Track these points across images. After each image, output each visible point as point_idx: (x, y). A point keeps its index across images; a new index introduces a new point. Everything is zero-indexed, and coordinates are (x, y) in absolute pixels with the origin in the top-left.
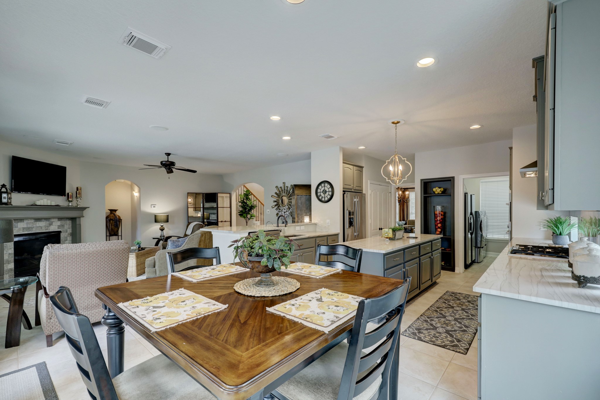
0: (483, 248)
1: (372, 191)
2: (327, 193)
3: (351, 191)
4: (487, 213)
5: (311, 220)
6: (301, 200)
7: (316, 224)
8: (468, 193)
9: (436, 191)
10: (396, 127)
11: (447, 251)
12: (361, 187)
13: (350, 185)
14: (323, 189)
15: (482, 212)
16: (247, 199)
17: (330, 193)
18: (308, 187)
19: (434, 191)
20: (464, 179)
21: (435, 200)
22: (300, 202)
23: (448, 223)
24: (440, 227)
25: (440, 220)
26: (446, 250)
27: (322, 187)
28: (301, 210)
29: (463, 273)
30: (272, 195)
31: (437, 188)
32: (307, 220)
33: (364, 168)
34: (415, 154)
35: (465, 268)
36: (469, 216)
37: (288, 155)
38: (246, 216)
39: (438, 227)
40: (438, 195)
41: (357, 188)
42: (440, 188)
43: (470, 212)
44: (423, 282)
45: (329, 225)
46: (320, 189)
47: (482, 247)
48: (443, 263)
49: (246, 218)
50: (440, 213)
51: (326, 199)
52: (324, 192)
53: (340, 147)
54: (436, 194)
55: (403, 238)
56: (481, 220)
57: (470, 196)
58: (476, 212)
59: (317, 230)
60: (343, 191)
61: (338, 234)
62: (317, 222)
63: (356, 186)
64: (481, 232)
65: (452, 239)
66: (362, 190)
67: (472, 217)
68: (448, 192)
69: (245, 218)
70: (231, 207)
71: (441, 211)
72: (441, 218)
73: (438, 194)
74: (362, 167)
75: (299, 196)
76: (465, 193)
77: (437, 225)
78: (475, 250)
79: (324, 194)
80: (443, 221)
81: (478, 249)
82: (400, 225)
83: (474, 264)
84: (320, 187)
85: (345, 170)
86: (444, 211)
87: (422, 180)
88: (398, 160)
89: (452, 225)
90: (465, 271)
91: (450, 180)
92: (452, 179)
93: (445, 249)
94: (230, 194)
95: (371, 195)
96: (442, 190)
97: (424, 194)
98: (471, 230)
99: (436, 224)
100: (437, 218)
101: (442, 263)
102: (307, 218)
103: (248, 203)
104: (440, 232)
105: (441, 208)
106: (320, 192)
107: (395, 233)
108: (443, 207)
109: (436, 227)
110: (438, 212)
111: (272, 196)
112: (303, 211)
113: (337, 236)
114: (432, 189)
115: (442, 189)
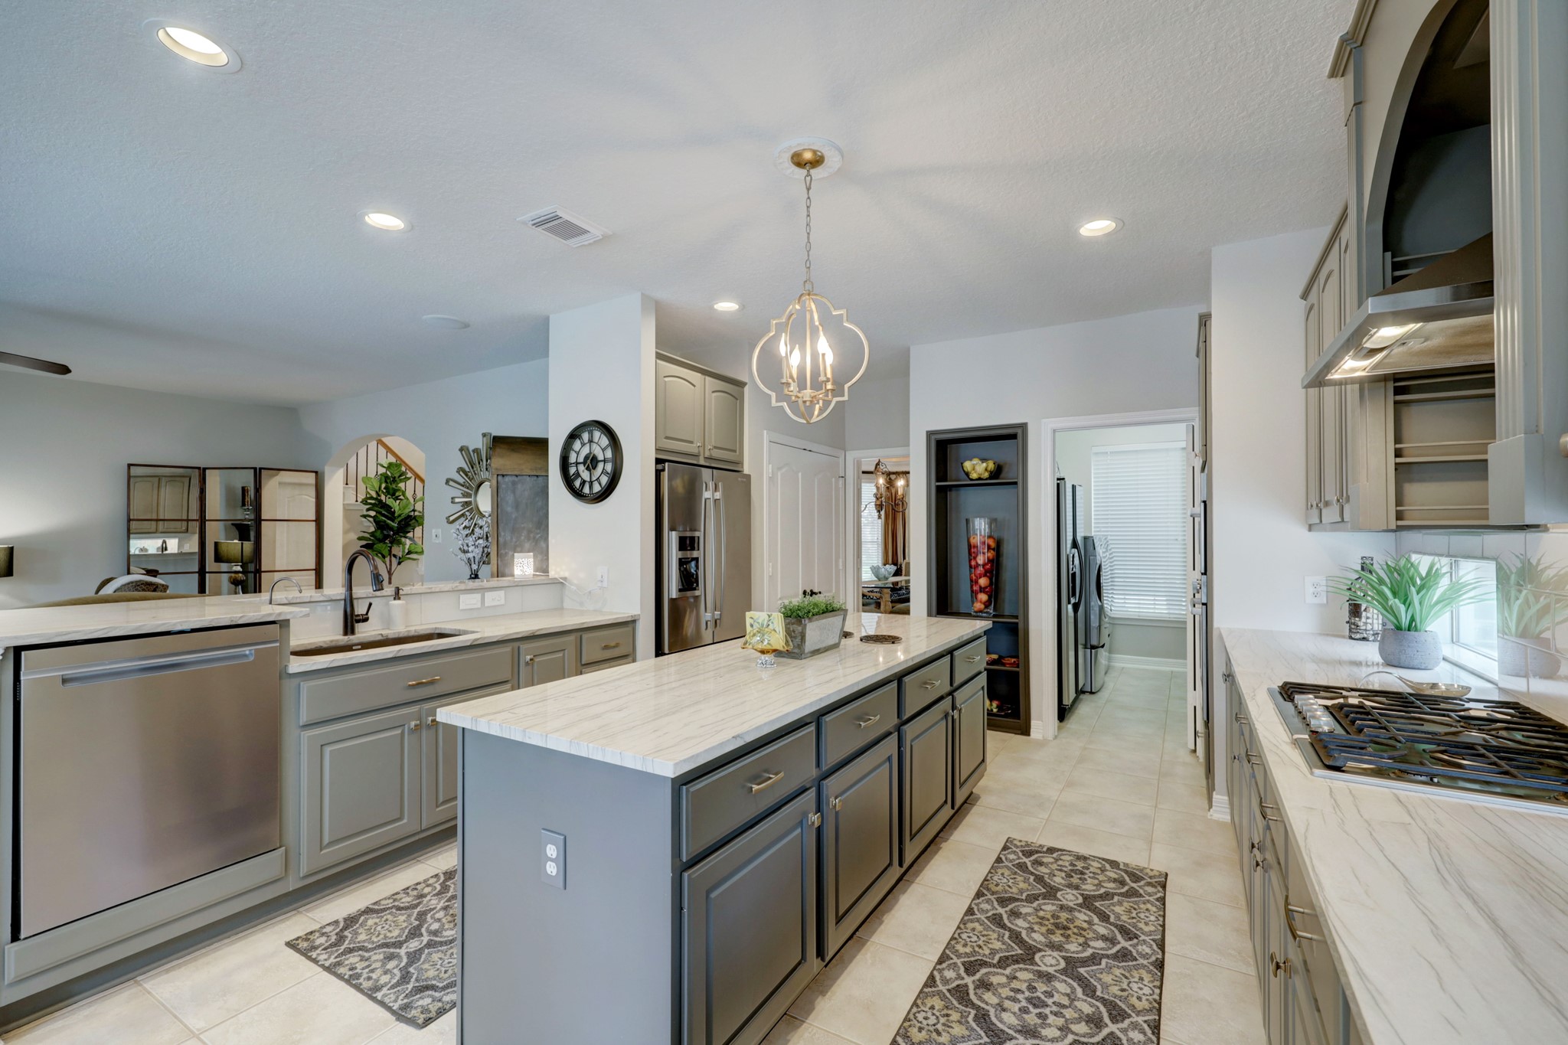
0: (1103, 646)
1: (779, 469)
2: (600, 466)
3: (695, 462)
4: (1110, 542)
5: (543, 568)
6: (514, 492)
7: (560, 583)
8: (1066, 480)
9: (974, 469)
10: (808, 178)
11: (1007, 668)
12: (735, 451)
13: (692, 442)
14: (585, 451)
15: (1100, 540)
16: (393, 493)
17: (609, 467)
18: (539, 445)
19: (966, 470)
20: (1054, 431)
21: (969, 500)
22: (510, 498)
23: (1007, 575)
24: (986, 587)
25: (984, 565)
26: (1004, 665)
27: (583, 445)
28: (514, 531)
29: (1056, 737)
30: (452, 477)
31: (975, 461)
32: (523, 565)
33: (746, 389)
34: (908, 350)
35: (1059, 719)
36: (1068, 550)
37: (466, 326)
38: (386, 552)
39: (980, 587)
40: (979, 483)
41: (717, 454)
42: (983, 460)
43: (1071, 538)
44: (914, 830)
45: (605, 584)
46: (578, 453)
47: (1101, 645)
48: (995, 704)
49: (387, 559)
50: (984, 543)
51: (597, 488)
52: (589, 461)
53: (645, 298)
54: (972, 480)
55: (844, 641)
56: (1099, 562)
57: (1071, 490)
58: (1085, 538)
59: (567, 604)
60: (658, 461)
61: (634, 621)
62: (566, 574)
63: (715, 447)
64: (1100, 600)
65: (1021, 626)
66: (740, 463)
67: (1076, 555)
68: (1008, 475)
69: (384, 557)
70: (319, 521)
71: (990, 537)
72: (988, 558)
73: (980, 479)
74: (741, 385)
75: (507, 479)
76: (1058, 479)
77: (977, 582)
78: (1085, 652)
79: (590, 471)
80: (995, 569)
81: (1093, 651)
82: (881, 576)
83: (1082, 700)
84: (577, 445)
85: (665, 382)
86: (996, 535)
87: (930, 434)
88: (819, 317)
89: (1021, 582)
90: (1059, 728)
91: (1014, 437)
92: (1019, 431)
93: (1001, 657)
94: (316, 472)
95: (772, 479)
96: (989, 469)
97: (938, 480)
98: (1074, 594)
99: (974, 578)
100: (975, 558)
101: (991, 705)
102: (525, 561)
103: (395, 505)
104: (984, 603)
105: (987, 526)
106: (577, 464)
107: (800, 628)
108: (993, 522)
109: (975, 588)
110: (977, 540)
111: (447, 482)
112: (524, 533)
113: (629, 629)
114: (962, 464)
115: (991, 466)
